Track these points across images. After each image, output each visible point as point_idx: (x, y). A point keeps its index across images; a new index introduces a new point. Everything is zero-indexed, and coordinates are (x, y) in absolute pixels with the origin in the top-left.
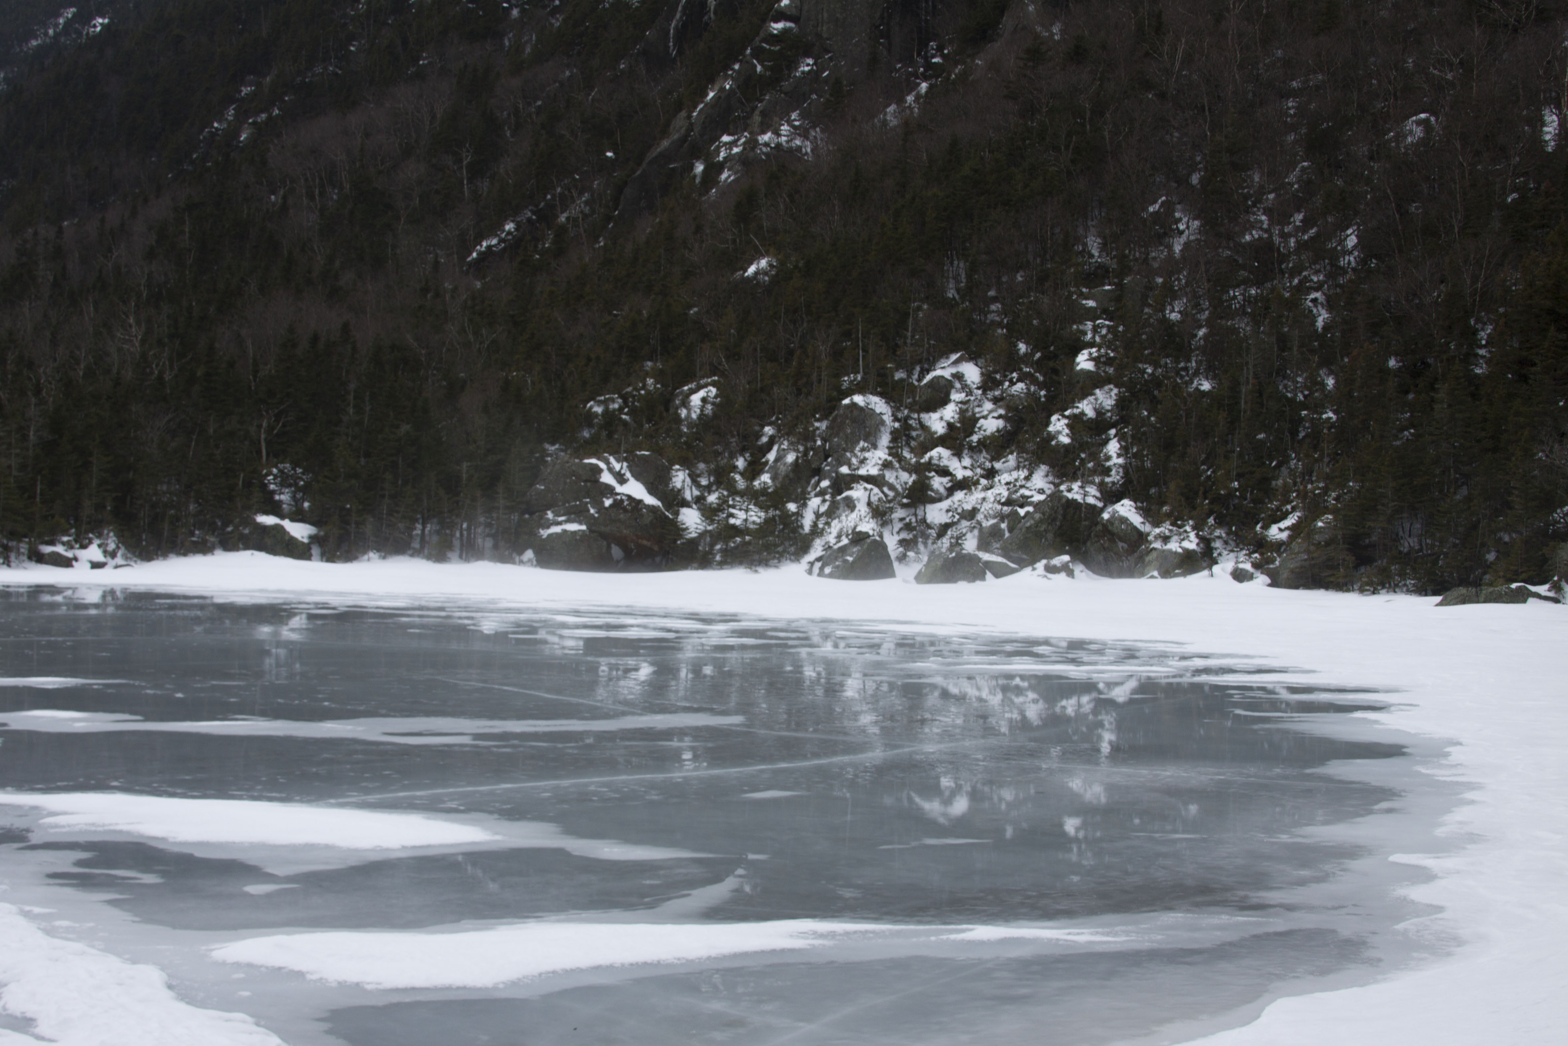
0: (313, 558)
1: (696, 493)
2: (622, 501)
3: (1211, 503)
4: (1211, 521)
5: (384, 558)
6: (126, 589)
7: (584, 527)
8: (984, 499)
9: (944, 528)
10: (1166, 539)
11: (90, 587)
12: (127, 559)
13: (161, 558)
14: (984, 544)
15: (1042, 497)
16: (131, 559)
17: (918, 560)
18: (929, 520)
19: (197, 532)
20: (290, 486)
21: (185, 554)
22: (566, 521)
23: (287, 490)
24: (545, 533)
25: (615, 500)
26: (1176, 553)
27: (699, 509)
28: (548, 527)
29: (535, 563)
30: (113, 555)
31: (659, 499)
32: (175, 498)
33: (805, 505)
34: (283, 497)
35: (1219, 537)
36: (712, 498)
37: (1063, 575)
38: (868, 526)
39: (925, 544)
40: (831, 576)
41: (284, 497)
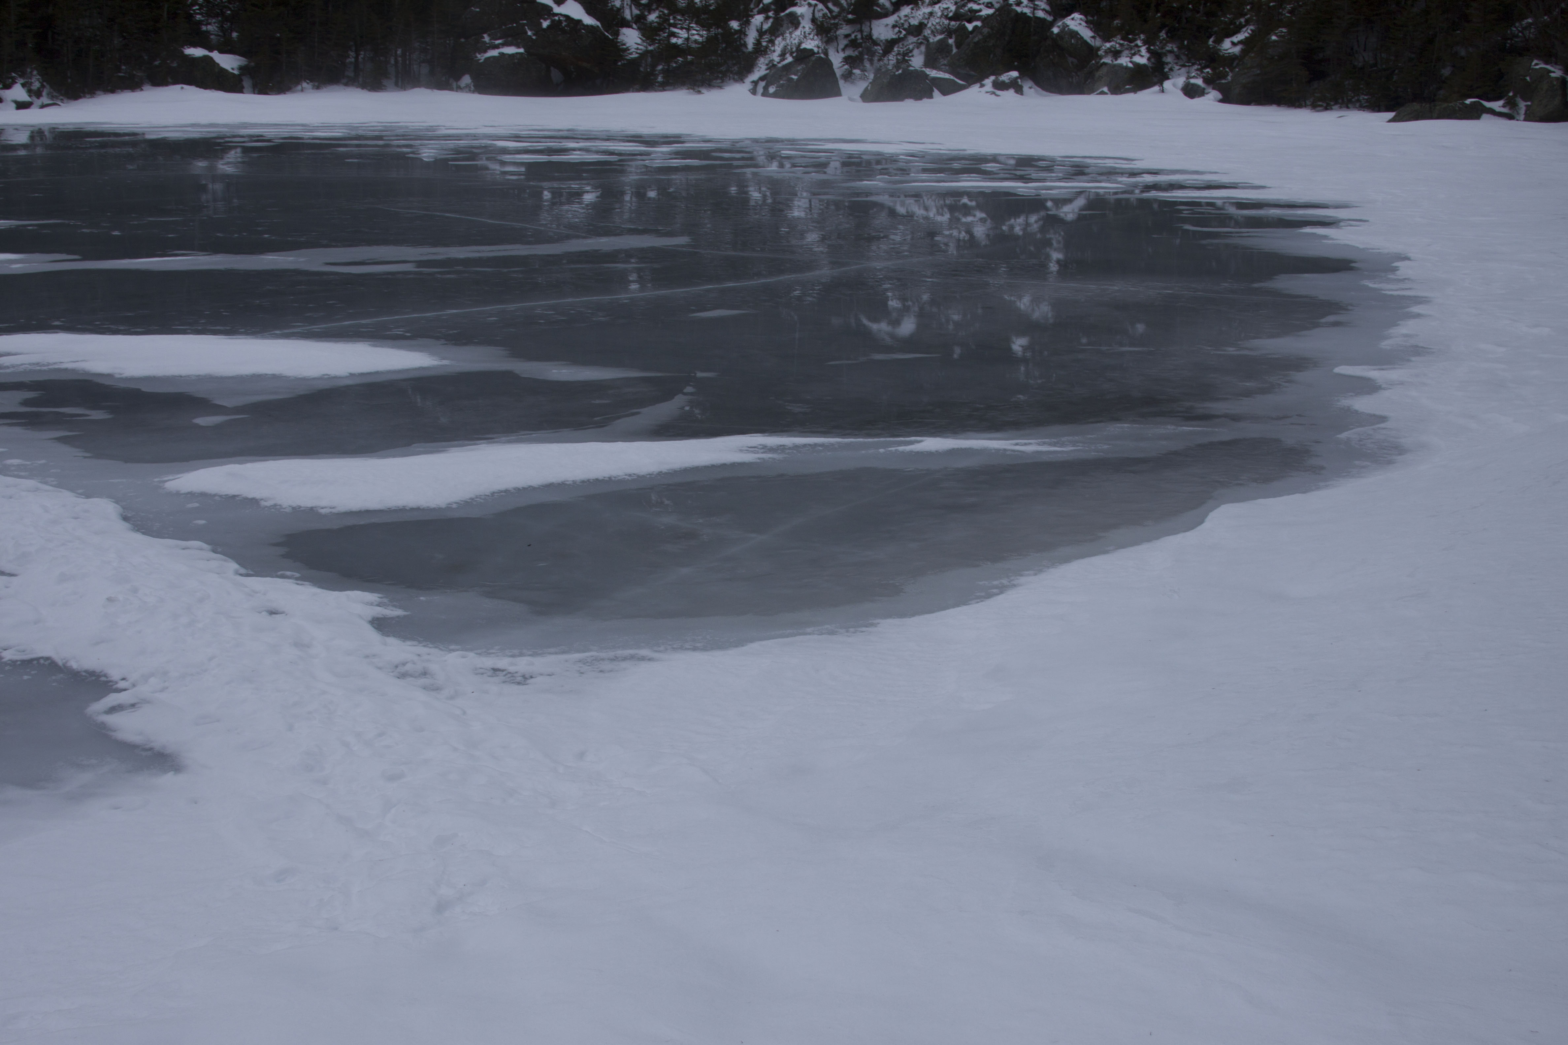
0: (244, 90)
1: (636, 12)
2: (560, 21)
3: (1163, 16)
4: (1163, 35)
5: (318, 88)
6: (54, 128)
7: (522, 50)
8: (931, 14)
9: (890, 45)
10: (1116, 54)
11: (17, 128)
12: (52, 97)
13: (88, 96)
14: (930, 62)
15: (990, 11)
16: (57, 98)
17: (864, 78)
18: (875, 35)
19: (123, 67)
20: (217, 15)
21: (113, 91)
22: (503, 45)
23: (214, 21)
24: (482, 57)
25: (553, 21)
26: (1127, 68)
27: (639, 29)
28: (485, 52)
29: (473, 88)
30: (38, 94)
31: (598, 20)
32: (98, 33)
33: (748, 23)
34: (210, 28)
35: (1171, 52)
36: (653, 17)
37: (1011, 92)
38: (812, 44)
39: (871, 61)
40: (775, 95)
41: (212, 28)
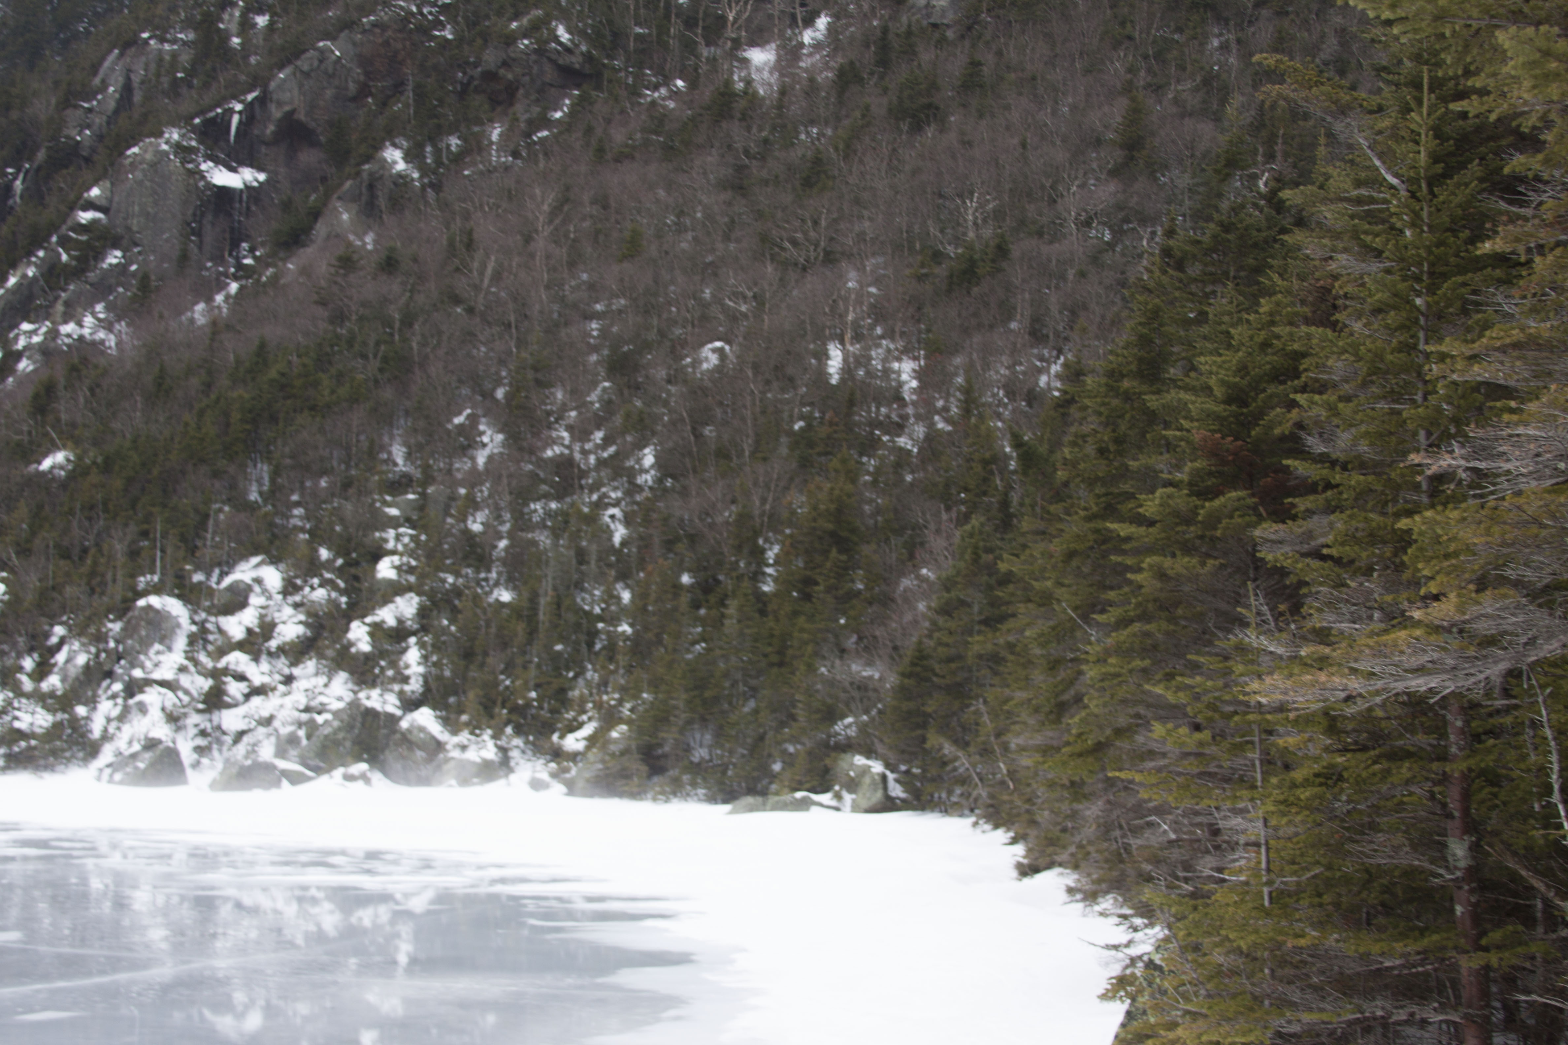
3: (510, 712)
4: (509, 730)
8: (282, 706)
9: (240, 735)
10: (464, 748)
14: (281, 753)
15: (341, 705)
17: (212, 767)
18: (225, 726)
26: (474, 763)
33: (94, 709)
35: (517, 747)
37: (360, 784)
38: (162, 732)
39: (220, 751)
40: (121, 783)
